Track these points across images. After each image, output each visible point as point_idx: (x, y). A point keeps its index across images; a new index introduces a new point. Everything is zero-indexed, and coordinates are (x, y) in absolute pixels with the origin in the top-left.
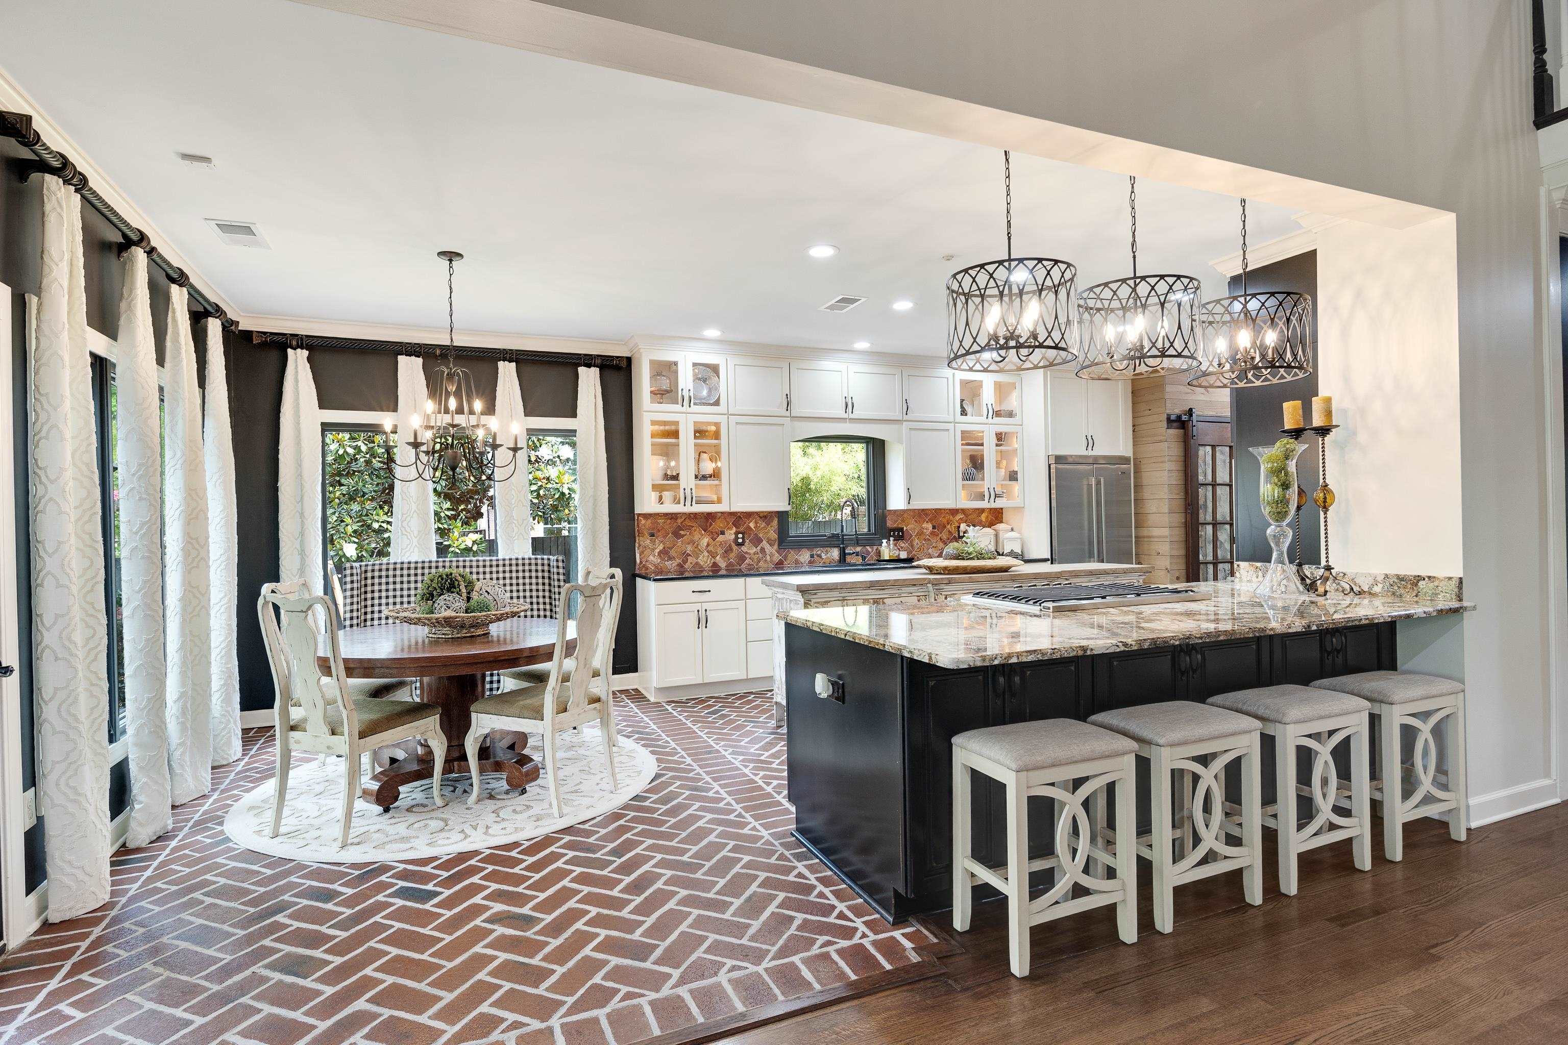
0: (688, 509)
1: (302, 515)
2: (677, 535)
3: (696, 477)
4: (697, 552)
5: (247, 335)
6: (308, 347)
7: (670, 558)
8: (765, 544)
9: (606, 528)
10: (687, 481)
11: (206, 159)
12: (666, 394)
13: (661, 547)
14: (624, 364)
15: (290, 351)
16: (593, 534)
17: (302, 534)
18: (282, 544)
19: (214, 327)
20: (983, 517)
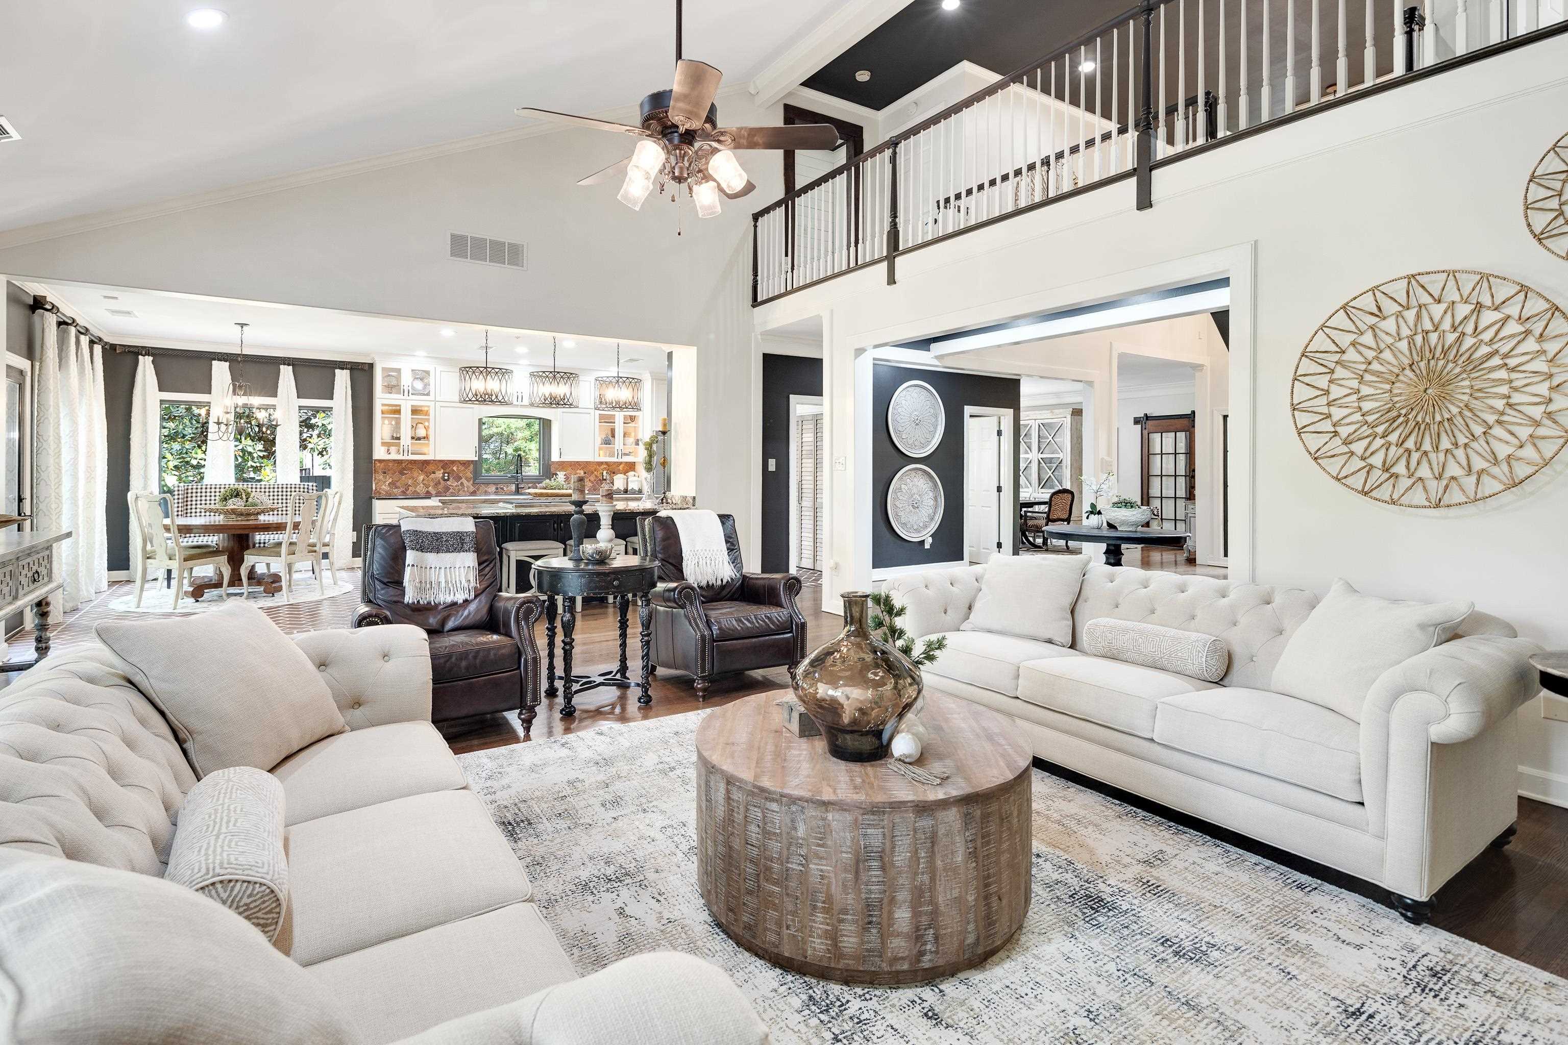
0: (406, 457)
1: (146, 455)
2: (401, 473)
3: (413, 438)
4: (416, 484)
5: (113, 347)
6: (152, 355)
7: (396, 488)
8: (463, 480)
9: (352, 468)
10: (406, 440)
11: (116, 298)
12: (391, 388)
13: (390, 480)
14: (366, 368)
15: (140, 357)
16: (343, 471)
17: (146, 466)
18: (132, 472)
19: (98, 349)
20: (621, 467)
